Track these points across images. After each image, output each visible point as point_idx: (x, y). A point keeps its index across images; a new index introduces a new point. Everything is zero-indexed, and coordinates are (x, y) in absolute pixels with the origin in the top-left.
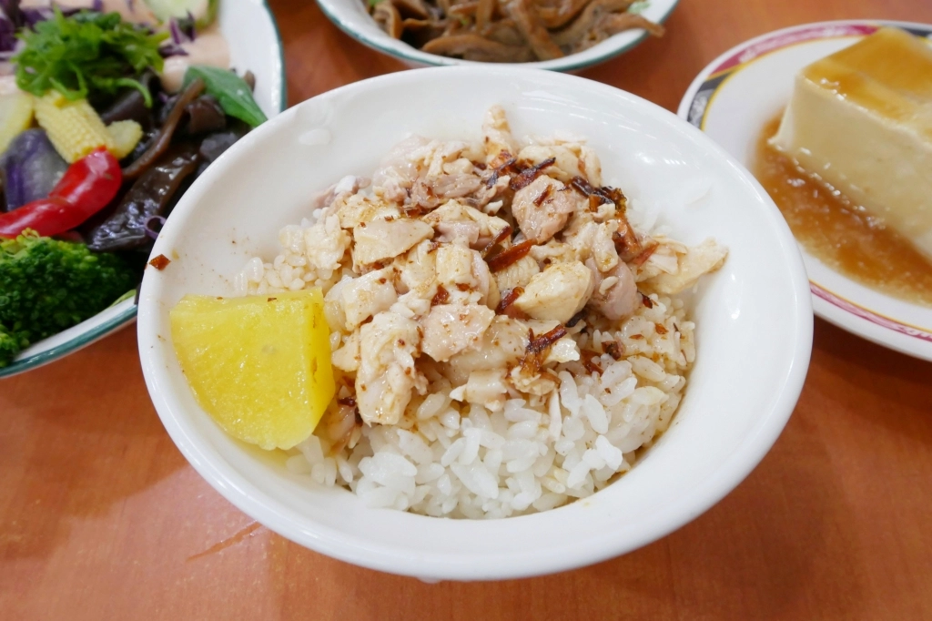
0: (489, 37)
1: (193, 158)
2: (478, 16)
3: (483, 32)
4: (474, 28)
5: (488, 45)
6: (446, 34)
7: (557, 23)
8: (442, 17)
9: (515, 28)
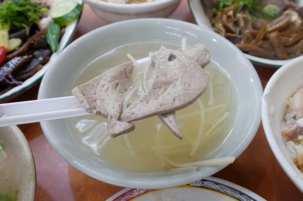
0: (260, 46)
1: (31, 56)
2: (257, 36)
3: (258, 44)
4: (254, 41)
5: (259, 49)
6: (242, 42)
7: (288, 44)
8: (240, 33)
9: (271, 45)
